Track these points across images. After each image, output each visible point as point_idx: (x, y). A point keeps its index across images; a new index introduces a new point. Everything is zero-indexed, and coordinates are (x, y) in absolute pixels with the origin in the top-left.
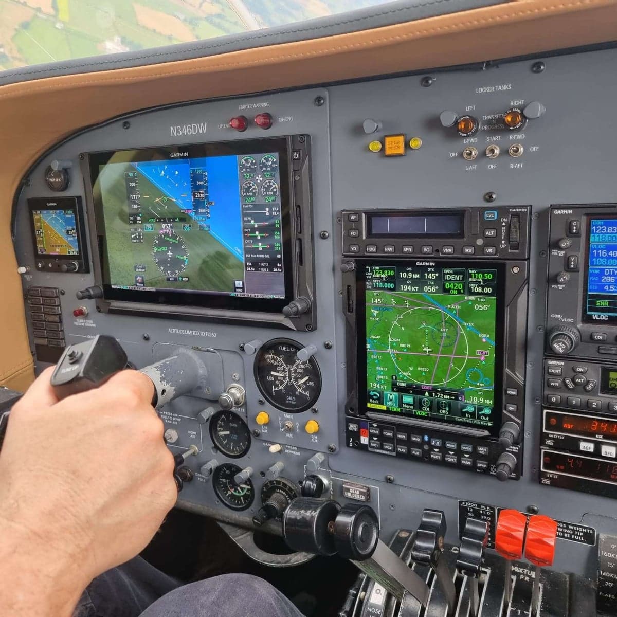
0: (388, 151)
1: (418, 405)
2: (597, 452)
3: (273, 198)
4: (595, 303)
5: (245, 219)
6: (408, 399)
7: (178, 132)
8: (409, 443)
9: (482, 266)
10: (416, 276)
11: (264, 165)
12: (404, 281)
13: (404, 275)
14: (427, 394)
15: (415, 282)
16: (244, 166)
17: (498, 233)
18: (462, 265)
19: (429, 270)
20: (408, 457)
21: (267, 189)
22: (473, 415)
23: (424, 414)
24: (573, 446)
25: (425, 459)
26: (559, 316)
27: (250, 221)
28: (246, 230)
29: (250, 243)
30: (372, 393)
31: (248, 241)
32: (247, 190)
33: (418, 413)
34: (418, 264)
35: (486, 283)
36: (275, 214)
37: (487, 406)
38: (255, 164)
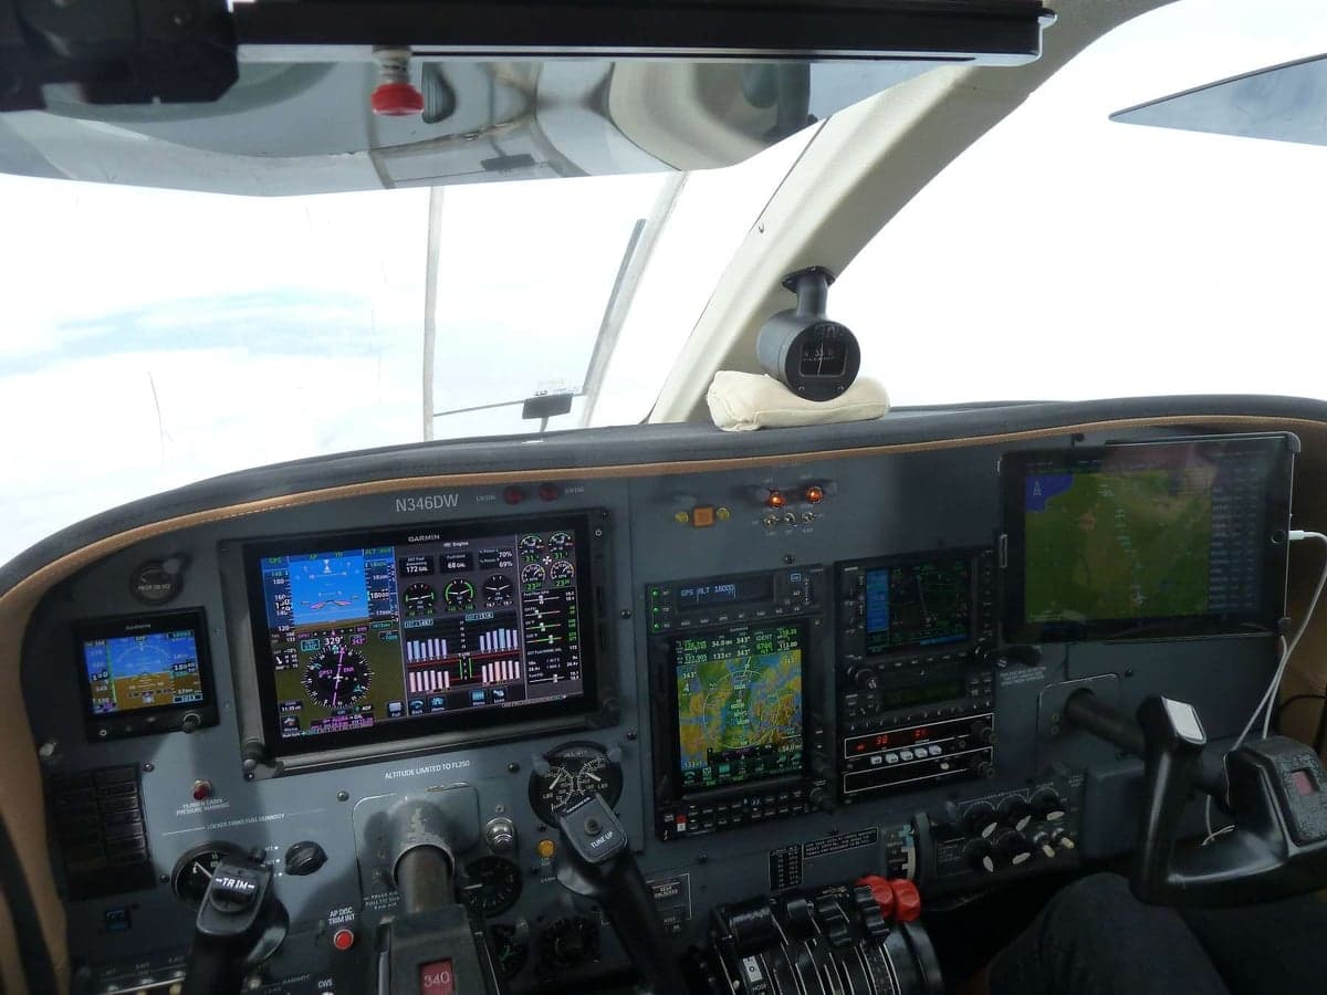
0: (698, 523)
1: (734, 771)
2: (885, 762)
3: (568, 581)
4: (872, 639)
5: (527, 610)
6: (724, 769)
7: (408, 506)
8: (730, 813)
9: (787, 624)
10: (728, 642)
11: (554, 544)
12: (717, 650)
13: (715, 644)
14: (743, 757)
15: (727, 649)
16: (525, 547)
17: (802, 594)
18: (771, 626)
19: (741, 634)
20: (730, 826)
21: (559, 572)
22: (785, 763)
23: (740, 778)
24: (866, 762)
25: (747, 822)
26: (852, 656)
27: (533, 612)
28: (527, 623)
29: (534, 638)
30: (686, 774)
31: (531, 636)
32: (530, 574)
33: (735, 779)
34: (732, 630)
35: (793, 638)
36: (570, 599)
37: (795, 751)
38: (541, 544)
